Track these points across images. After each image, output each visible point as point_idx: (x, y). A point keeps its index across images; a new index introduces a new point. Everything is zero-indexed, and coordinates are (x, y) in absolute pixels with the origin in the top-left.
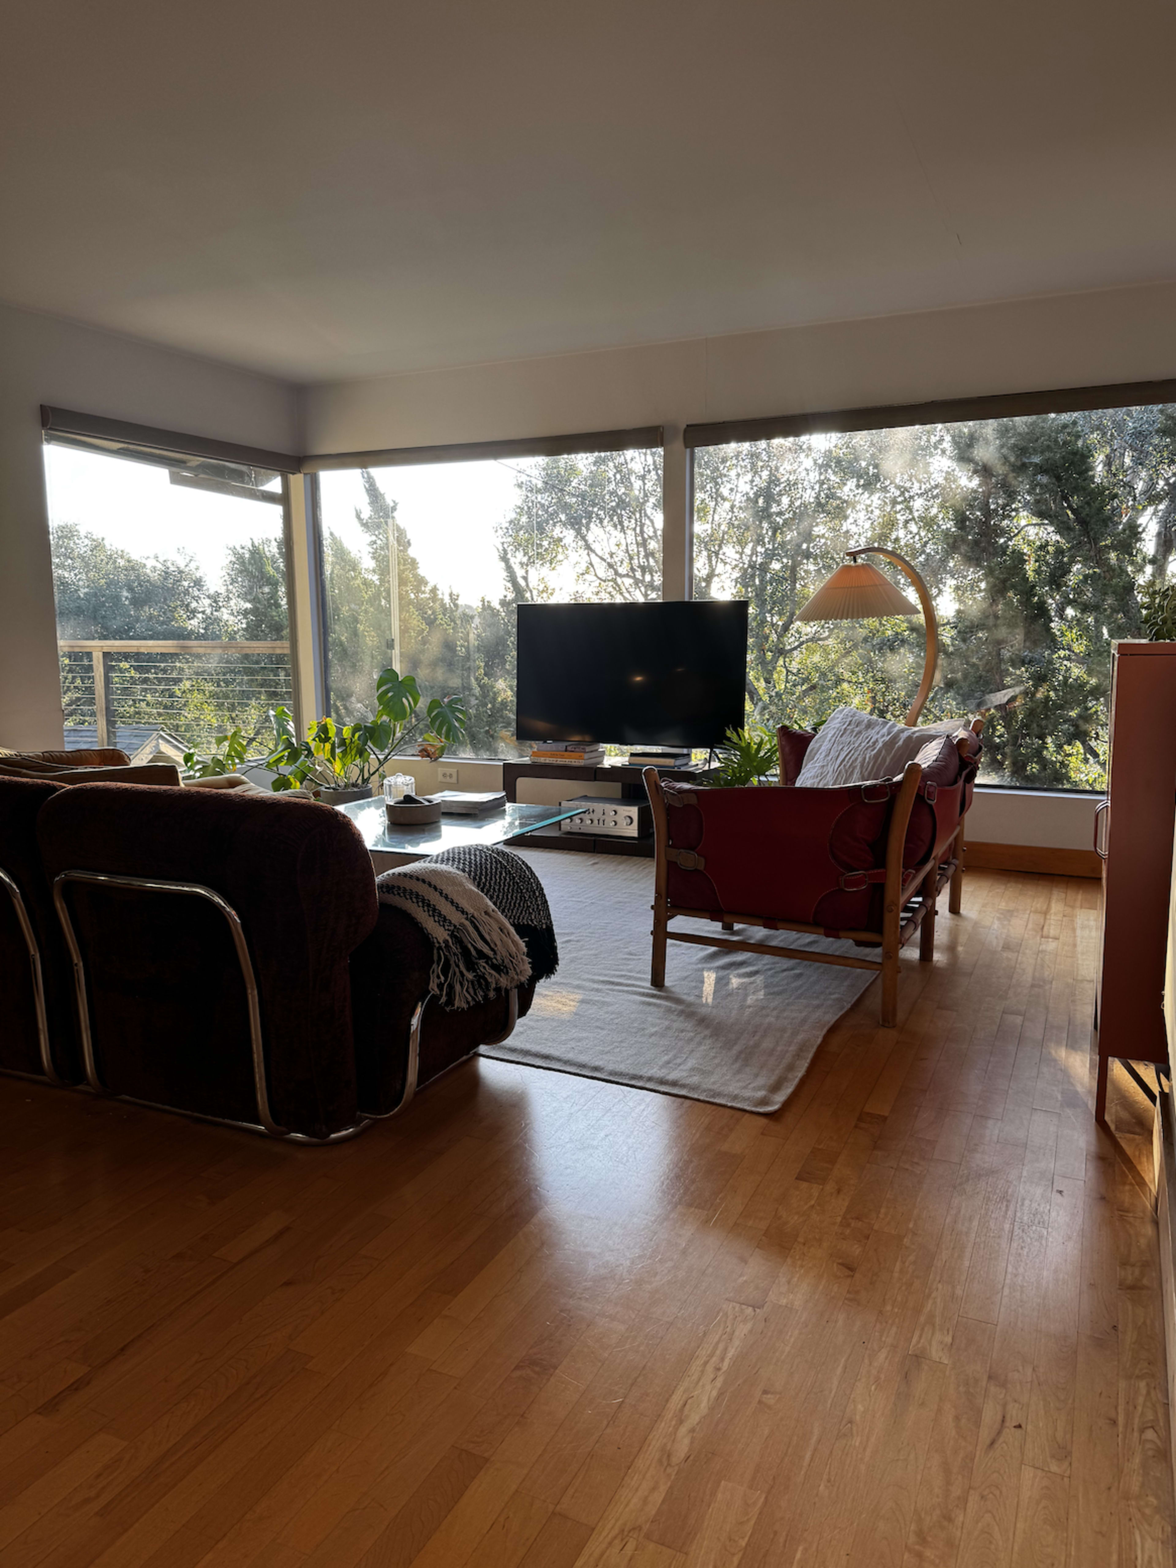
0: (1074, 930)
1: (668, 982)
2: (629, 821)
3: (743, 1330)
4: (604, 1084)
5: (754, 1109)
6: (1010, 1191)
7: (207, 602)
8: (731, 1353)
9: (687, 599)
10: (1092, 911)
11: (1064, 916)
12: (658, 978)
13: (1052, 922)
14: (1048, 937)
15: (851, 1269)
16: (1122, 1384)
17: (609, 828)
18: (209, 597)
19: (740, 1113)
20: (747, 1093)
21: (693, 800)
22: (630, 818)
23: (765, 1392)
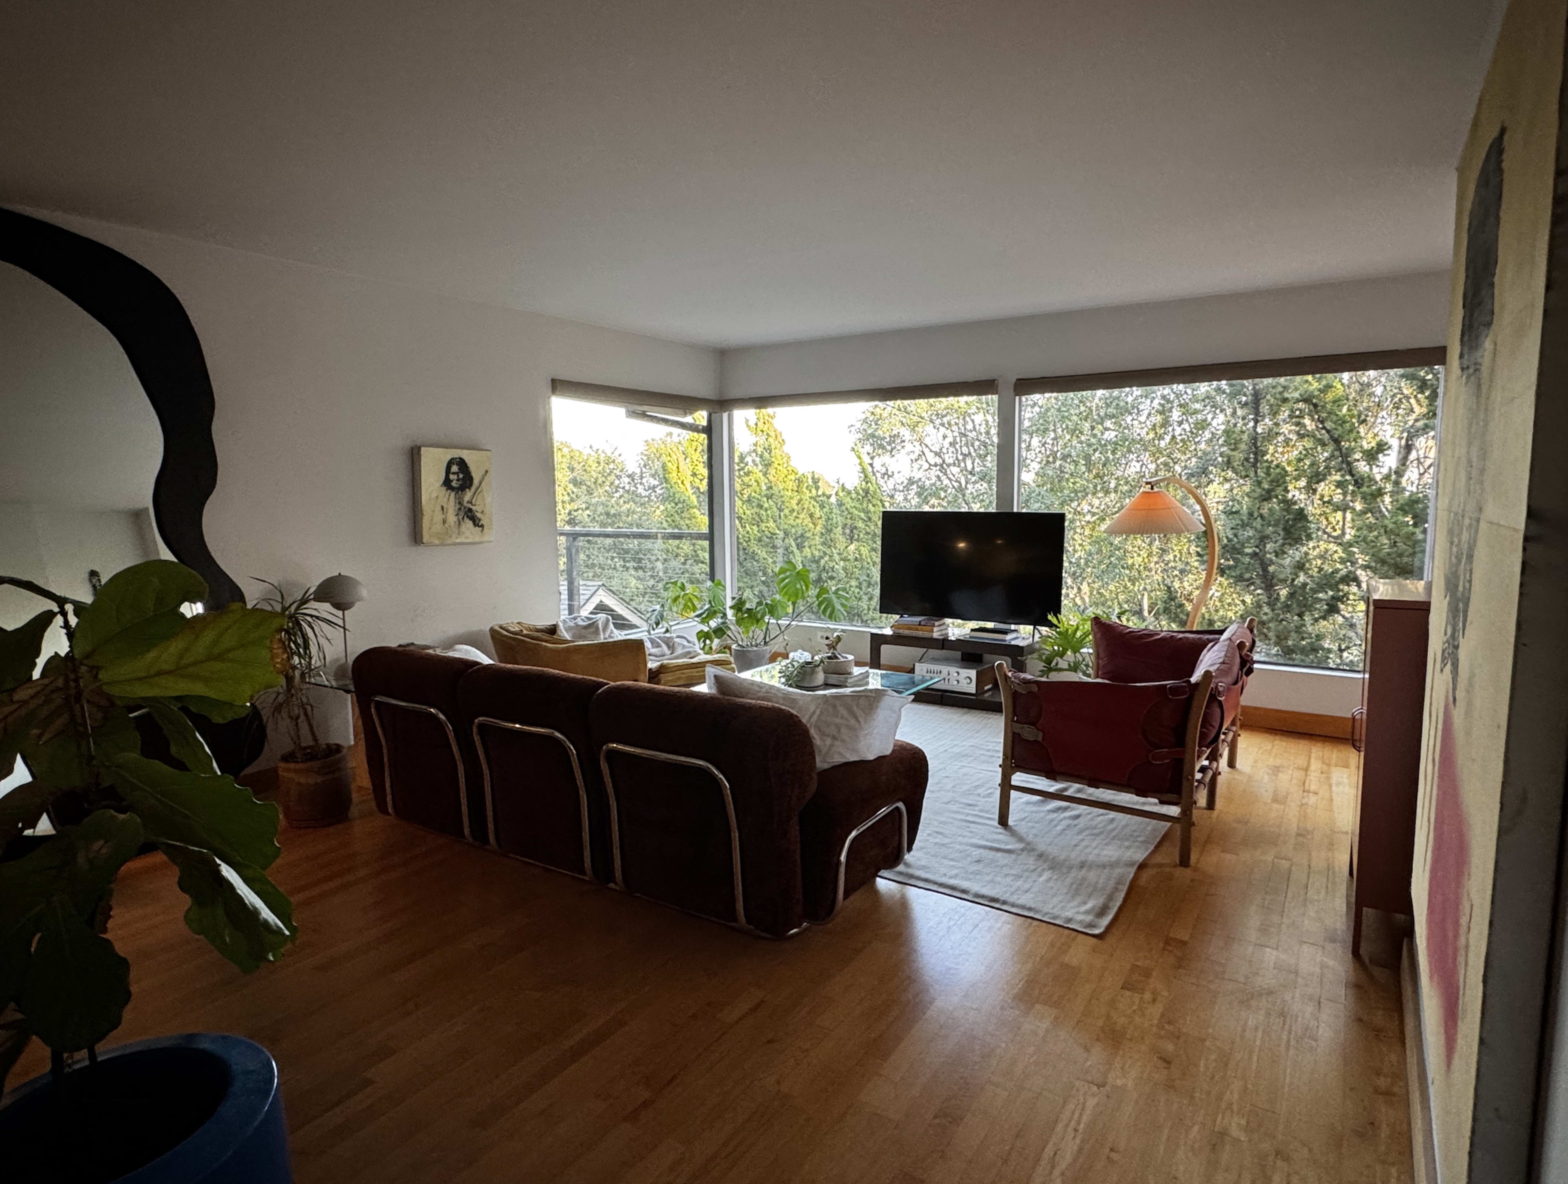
0: (1330, 786)
1: (1011, 822)
2: (969, 681)
3: (1091, 1102)
4: (971, 904)
5: (1084, 930)
6: (1286, 1009)
7: (627, 480)
8: (1085, 1118)
9: (1015, 510)
10: (1345, 769)
11: (1322, 773)
12: (1003, 820)
13: (1312, 778)
14: (1309, 792)
15: (1169, 1063)
16: (1378, 1167)
17: (953, 686)
18: (629, 476)
19: (1075, 933)
20: (1080, 917)
21: (1035, 688)
22: (969, 678)
23: (1112, 1150)
